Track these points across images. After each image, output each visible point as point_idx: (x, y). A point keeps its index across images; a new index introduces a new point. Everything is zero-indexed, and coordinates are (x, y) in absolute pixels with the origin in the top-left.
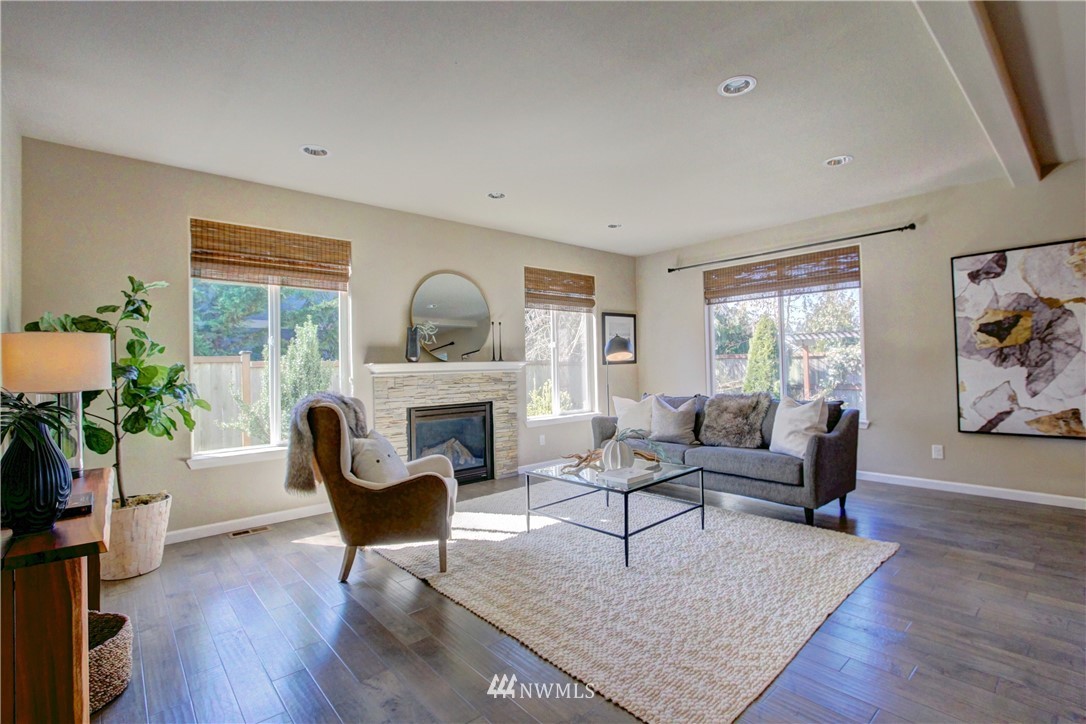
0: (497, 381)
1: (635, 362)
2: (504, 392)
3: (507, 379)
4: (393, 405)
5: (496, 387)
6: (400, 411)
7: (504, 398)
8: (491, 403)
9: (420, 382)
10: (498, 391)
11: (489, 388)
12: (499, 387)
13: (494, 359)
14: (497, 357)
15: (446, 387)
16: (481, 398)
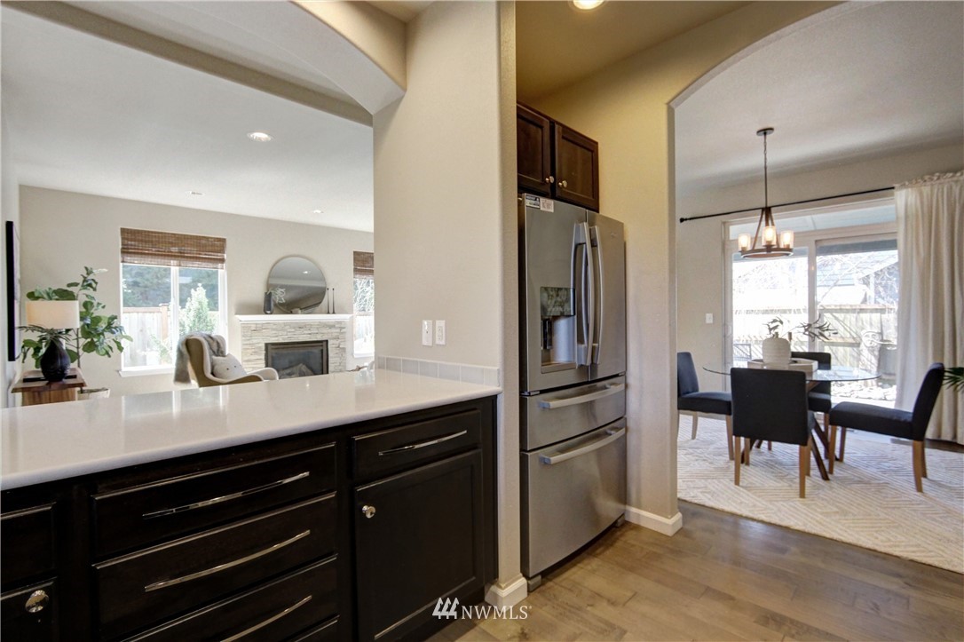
0: (331, 326)
2: (336, 334)
3: (339, 326)
4: (255, 341)
5: (330, 331)
6: (260, 345)
7: (336, 338)
8: (327, 341)
9: (274, 327)
10: (333, 333)
11: (325, 332)
12: (334, 330)
13: (328, 313)
14: (331, 311)
15: (293, 330)
16: (319, 338)
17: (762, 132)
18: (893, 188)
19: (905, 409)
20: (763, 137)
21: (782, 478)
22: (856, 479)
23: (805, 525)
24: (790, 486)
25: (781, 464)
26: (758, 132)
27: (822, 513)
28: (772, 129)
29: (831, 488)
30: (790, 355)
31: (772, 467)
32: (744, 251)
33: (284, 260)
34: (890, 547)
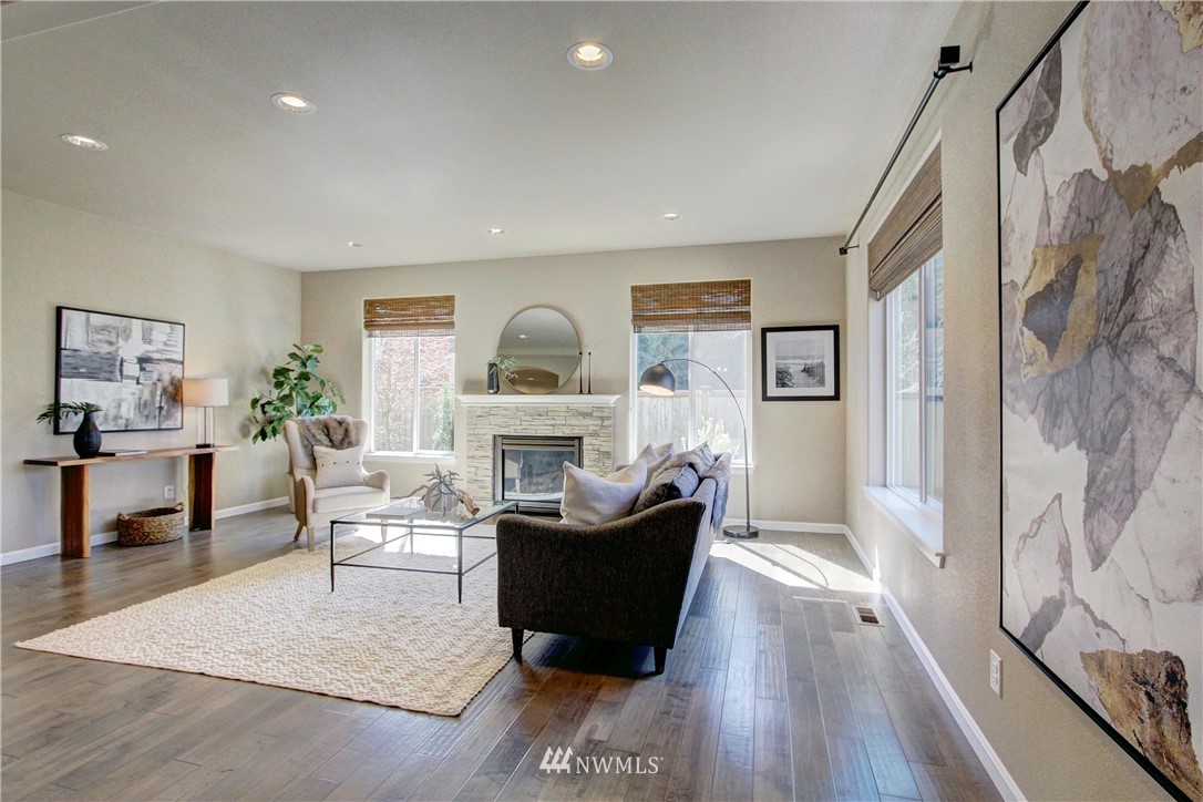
0: (585, 415)
1: (836, 397)
2: (595, 428)
3: (600, 414)
4: (481, 431)
5: (585, 422)
6: (487, 437)
7: (595, 434)
8: (580, 438)
9: (505, 413)
10: (588, 426)
11: (577, 423)
12: (588, 421)
13: (581, 392)
14: (585, 389)
15: (530, 418)
16: (567, 432)
33: (525, 313)
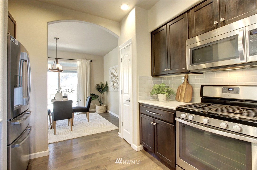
17: (56, 38)
18: (77, 60)
19: (85, 106)
20: (56, 40)
21: (64, 129)
22: (78, 123)
23: (77, 136)
24: (67, 130)
25: (61, 126)
26: (55, 38)
27: (77, 132)
28: (58, 38)
29: (75, 127)
30: (62, 97)
31: (59, 127)
32: (49, 69)
34: (92, 133)
